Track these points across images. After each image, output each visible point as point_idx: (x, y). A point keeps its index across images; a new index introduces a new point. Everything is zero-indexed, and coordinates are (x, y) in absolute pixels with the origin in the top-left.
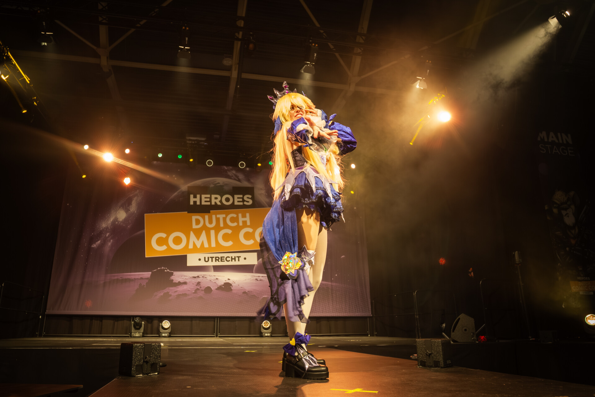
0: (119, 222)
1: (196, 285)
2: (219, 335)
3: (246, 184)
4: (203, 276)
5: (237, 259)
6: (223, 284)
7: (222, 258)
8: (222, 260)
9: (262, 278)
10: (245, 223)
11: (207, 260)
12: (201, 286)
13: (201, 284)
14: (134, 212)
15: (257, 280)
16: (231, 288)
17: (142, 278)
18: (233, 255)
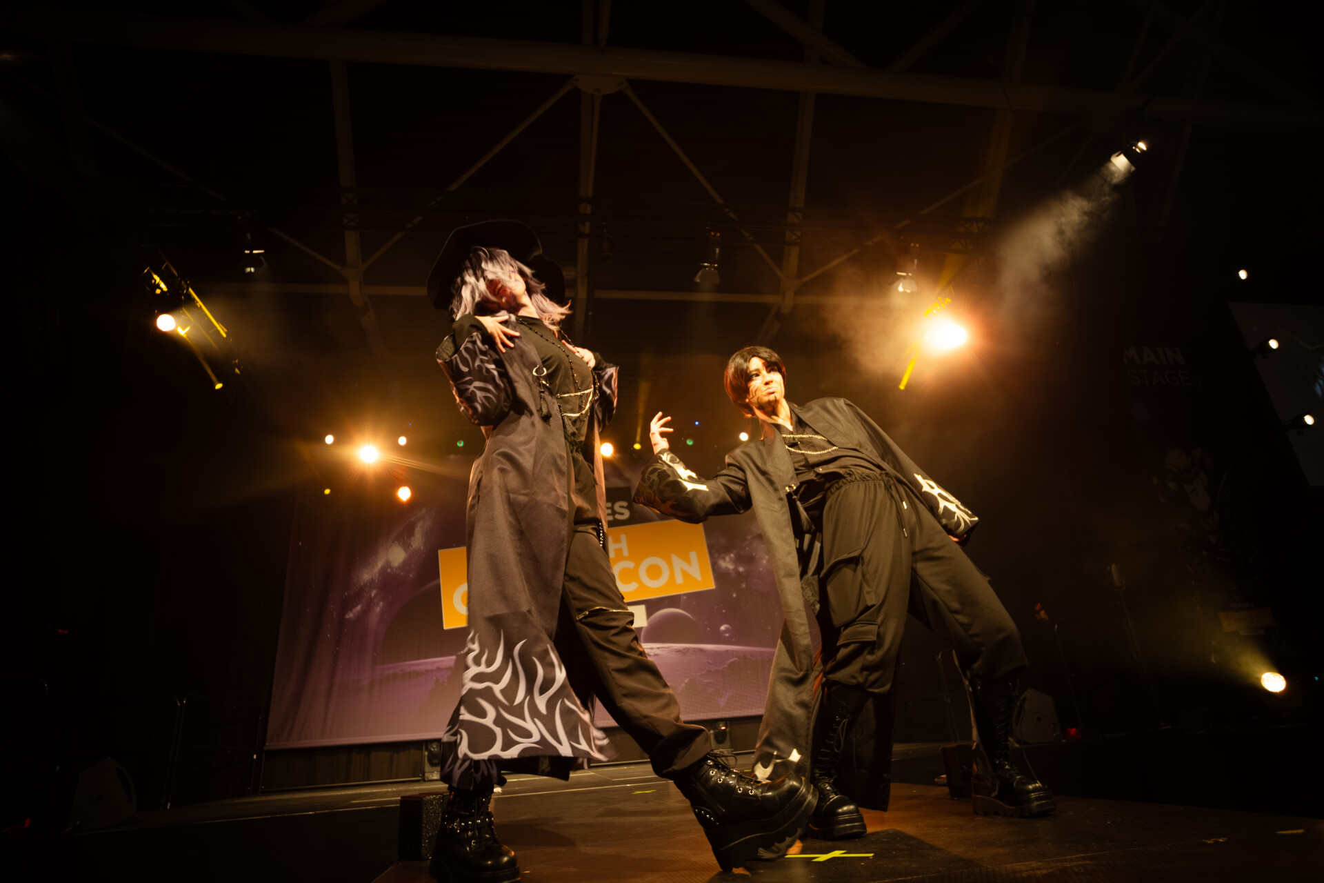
0: (394, 568)
3: (616, 482)
9: (658, 652)
10: (619, 552)
14: (419, 549)
17: (439, 669)
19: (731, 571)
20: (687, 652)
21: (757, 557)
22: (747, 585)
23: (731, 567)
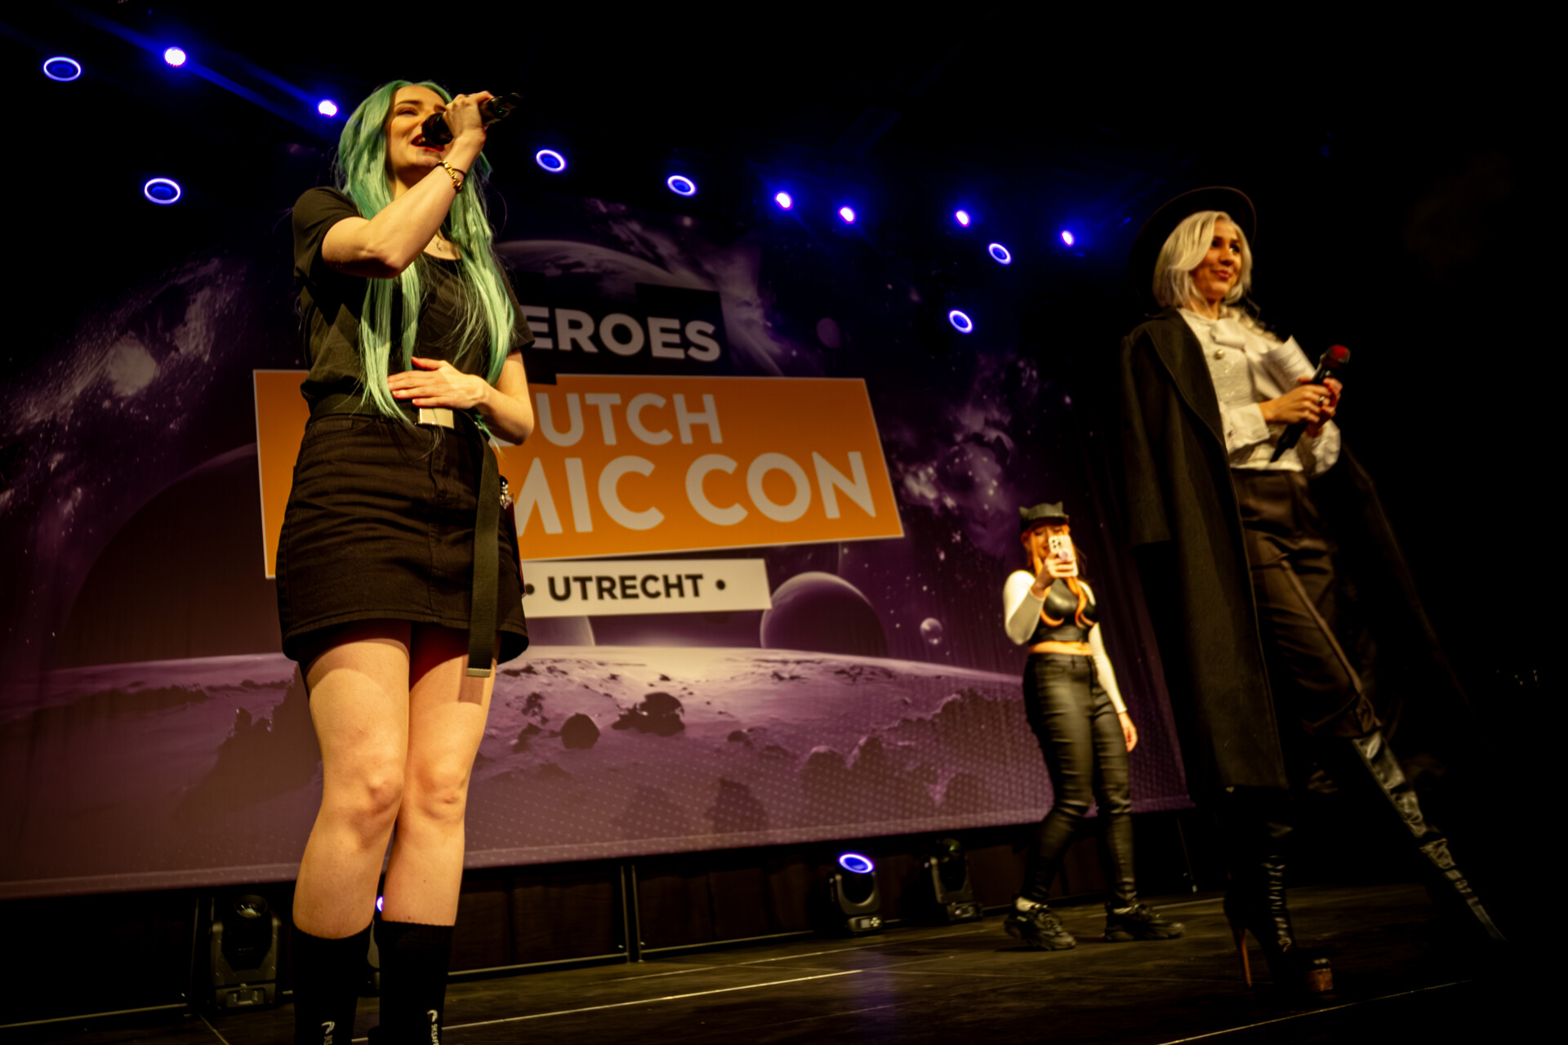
0: (121, 399)
1: (525, 712)
2: (644, 948)
3: (685, 278)
4: (549, 664)
5: (688, 585)
6: (642, 699)
7: (628, 583)
8: (629, 592)
9: (798, 670)
10: (700, 431)
11: (560, 590)
12: (546, 715)
13: (543, 703)
14: (199, 359)
15: (781, 678)
16: (678, 716)
17: (248, 685)
18: (673, 569)
19: (932, 504)
20: (860, 674)
21: (977, 479)
22: (962, 536)
23: (931, 495)
